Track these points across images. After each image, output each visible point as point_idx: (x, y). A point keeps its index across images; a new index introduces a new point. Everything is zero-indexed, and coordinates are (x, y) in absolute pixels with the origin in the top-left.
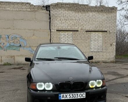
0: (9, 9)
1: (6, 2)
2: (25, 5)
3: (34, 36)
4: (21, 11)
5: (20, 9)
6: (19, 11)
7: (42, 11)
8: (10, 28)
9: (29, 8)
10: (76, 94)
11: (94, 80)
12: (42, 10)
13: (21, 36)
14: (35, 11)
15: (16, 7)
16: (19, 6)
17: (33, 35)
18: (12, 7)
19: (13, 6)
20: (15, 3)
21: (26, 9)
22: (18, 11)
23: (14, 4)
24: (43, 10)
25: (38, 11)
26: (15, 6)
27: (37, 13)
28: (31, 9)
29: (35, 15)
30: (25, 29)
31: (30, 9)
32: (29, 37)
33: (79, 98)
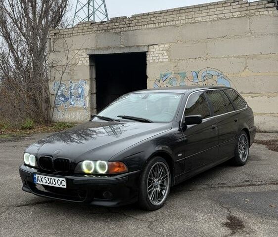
0: (200, 19)
1: (195, 7)
2: (230, 5)
3: (246, 70)
4: (221, 19)
5: (219, 16)
6: (218, 20)
7: (266, 12)
8: (200, 57)
9: (237, 10)
10: (53, 178)
11: (91, 160)
12: (266, 9)
13: (220, 72)
14: (250, 15)
15: (213, 13)
16: (218, 9)
17: (245, 68)
18: (205, 14)
19: (208, 11)
20: (210, 4)
21: (231, 14)
22: (216, 21)
23: (209, 7)
24: (268, 9)
25: (257, 13)
26: (211, 10)
27: (254, 18)
28: (242, 13)
29: (250, 23)
30: (228, 57)
31: (239, 13)
32: (237, 74)
33: (57, 185)
